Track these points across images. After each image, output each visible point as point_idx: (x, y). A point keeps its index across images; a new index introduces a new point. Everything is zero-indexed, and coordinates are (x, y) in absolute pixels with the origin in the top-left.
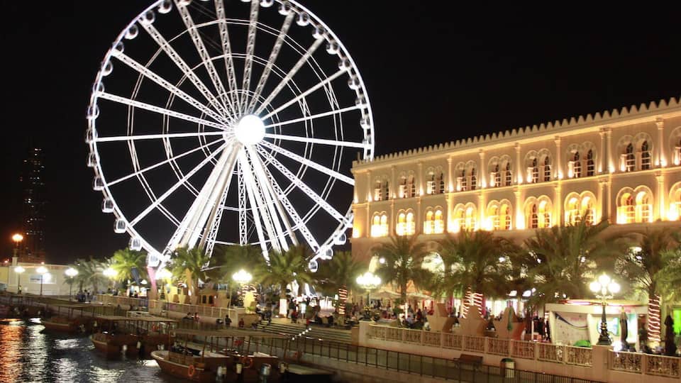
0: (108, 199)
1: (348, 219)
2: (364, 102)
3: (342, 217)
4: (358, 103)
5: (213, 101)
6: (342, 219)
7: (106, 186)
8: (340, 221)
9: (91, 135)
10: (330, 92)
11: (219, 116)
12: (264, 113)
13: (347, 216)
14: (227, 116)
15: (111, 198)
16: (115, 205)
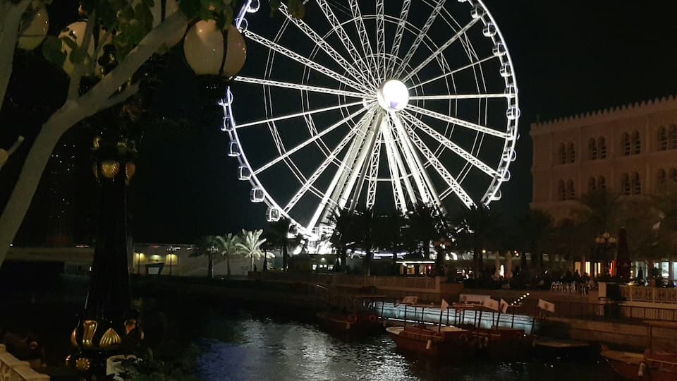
0: (257, 188)
1: (500, 173)
2: (502, 49)
3: (494, 172)
4: (496, 51)
5: (349, 69)
6: (494, 174)
7: (253, 174)
8: (492, 176)
9: (229, 122)
10: (467, 44)
11: (359, 85)
12: (404, 75)
13: (499, 170)
14: (366, 84)
15: (261, 187)
16: (266, 193)
